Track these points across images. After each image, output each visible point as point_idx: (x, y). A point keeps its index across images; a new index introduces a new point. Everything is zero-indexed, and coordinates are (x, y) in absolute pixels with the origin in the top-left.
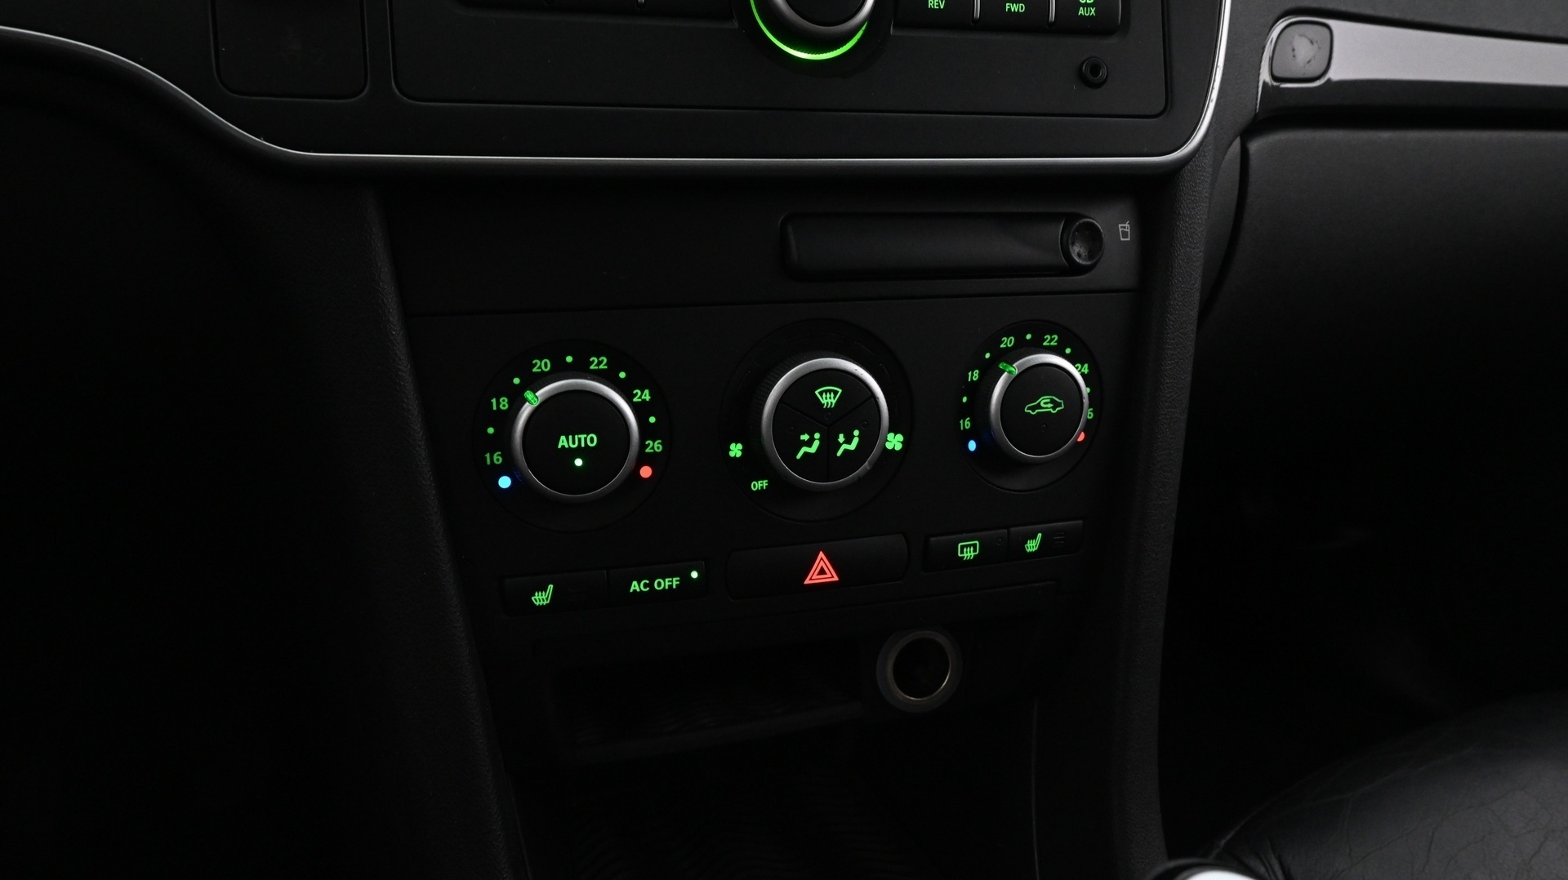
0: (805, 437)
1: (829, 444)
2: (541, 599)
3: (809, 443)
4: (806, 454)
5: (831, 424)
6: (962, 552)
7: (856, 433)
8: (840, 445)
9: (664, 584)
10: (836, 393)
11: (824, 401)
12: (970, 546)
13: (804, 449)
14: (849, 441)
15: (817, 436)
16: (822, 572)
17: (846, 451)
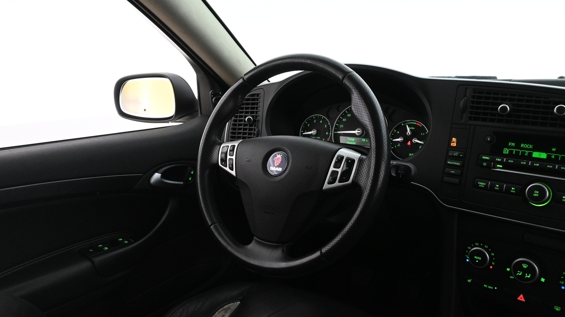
0: (519, 272)
1: (524, 275)
2: (469, 281)
3: (520, 273)
4: (518, 275)
5: (525, 271)
6: (556, 308)
7: (530, 275)
8: (526, 276)
9: (490, 287)
10: (526, 266)
11: (524, 267)
12: (558, 308)
13: (518, 274)
14: (528, 275)
15: (521, 272)
16: (521, 298)
17: (527, 277)
